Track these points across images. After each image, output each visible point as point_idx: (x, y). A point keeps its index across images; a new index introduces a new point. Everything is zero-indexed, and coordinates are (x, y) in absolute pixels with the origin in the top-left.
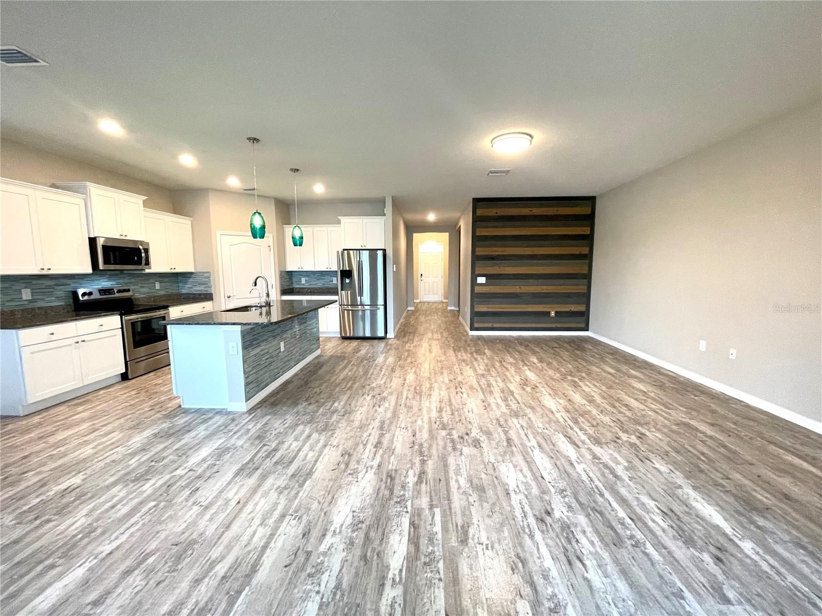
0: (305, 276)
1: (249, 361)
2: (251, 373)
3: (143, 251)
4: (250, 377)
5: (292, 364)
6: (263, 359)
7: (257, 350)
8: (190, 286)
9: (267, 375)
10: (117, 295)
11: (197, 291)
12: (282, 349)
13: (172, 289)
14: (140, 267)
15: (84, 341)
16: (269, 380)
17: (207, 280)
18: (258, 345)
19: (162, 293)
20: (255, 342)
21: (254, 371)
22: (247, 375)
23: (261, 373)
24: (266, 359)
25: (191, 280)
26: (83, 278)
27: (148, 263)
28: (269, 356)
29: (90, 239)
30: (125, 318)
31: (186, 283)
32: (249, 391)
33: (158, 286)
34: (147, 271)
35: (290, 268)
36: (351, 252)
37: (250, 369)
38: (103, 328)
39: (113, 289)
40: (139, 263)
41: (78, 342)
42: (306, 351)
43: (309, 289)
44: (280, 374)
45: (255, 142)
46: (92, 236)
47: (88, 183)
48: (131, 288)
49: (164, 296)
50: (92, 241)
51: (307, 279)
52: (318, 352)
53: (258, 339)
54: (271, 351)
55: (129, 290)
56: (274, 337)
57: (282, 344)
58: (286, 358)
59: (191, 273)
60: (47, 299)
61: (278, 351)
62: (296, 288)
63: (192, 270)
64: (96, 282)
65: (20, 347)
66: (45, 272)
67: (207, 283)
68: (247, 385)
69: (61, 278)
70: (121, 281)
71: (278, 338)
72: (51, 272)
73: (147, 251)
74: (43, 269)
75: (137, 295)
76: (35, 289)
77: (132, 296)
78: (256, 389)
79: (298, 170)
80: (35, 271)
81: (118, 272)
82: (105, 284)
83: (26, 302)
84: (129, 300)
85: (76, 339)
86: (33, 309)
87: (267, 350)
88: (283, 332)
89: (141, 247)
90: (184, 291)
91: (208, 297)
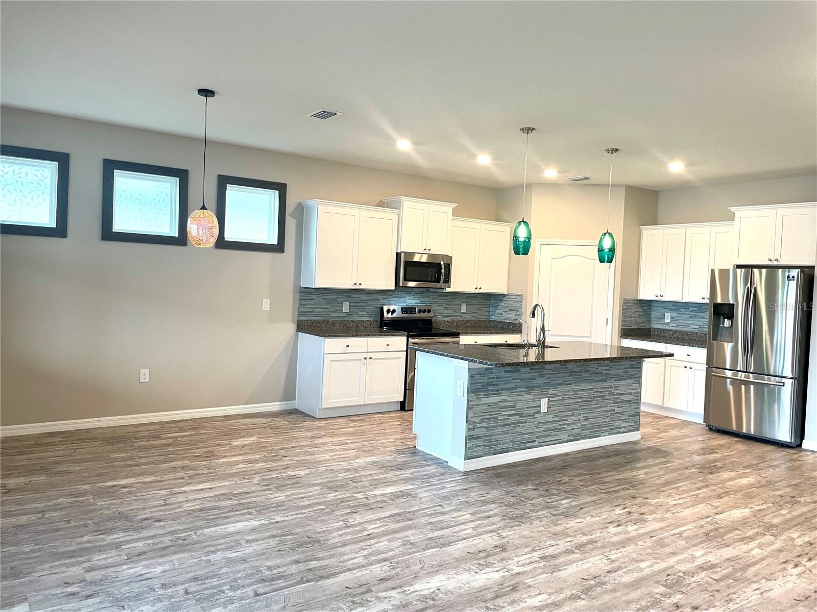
0: (671, 310)
1: (476, 409)
2: (478, 425)
3: (443, 267)
4: (477, 430)
5: (564, 437)
6: (503, 413)
7: (495, 399)
8: (501, 312)
9: (508, 437)
10: (417, 315)
11: (507, 319)
12: (544, 409)
13: (480, 314)
14: (438, 285)
15: (371, 358)
16: (511, 445)
17: (519, 305)
18: (497, 393)
19: (468, 317)
20: (491, 388)
21: (485, 425)
22: (471, 426)
23: (497, 430)
24: (509, 415)
25: (502, 304)
26: (392, 295)
27: (447, 280)
28: (514, 412)
29: (397, 253)
30: (411, 340)
31: (496, 307)
32: (473, 448)
33: (464, 308)
34: (448, 290)
35: (645, 294)
37: (479, 419)
38: (390, 348)
39: (415, 308)
40: (438, 280)
41: (365, 359)
42: (599, 426)
43: (675, 332)
44: (535, 444)
45: (530, 132)
46: (399, 252)
47: (403, 198)
48: (434, 308)
49: (469, 321)
50: (398, 255)
51: (675, 314)
52: (634, 436)
53: (498, 385)
54: (519, 406)
55: (429, 311)
56: (530, 389)
57: (544, 403)
58: (551, 426)
59: (503, 295)
60: (360, 313)
61: (536, 410)
62: (655, 329)
63: (504, 291)
64: (402, 300)
65: (324, 354)
66: (357, 287)
67: (517, 310)
68: (469, 438)
69: (374, 293)
70: (426, 300)
71: (536, 391)
72: (362, 287)
73: (448, 267)
74: (355, 284)
75: (440, 317)
76: (352, 302)
77: (432, 317)
78: (486, 450)
79: (617, 150)
80: (349, 286)
81: (424, 290)
82: (411, 302)
83: (345, 315)
84: (428, 323)
85: (365, 355)
86: (348, 322)
87: (512, 403)
88: (548, 385)
89: (442, 263)
90: (494, 318)
91: (516, 328)
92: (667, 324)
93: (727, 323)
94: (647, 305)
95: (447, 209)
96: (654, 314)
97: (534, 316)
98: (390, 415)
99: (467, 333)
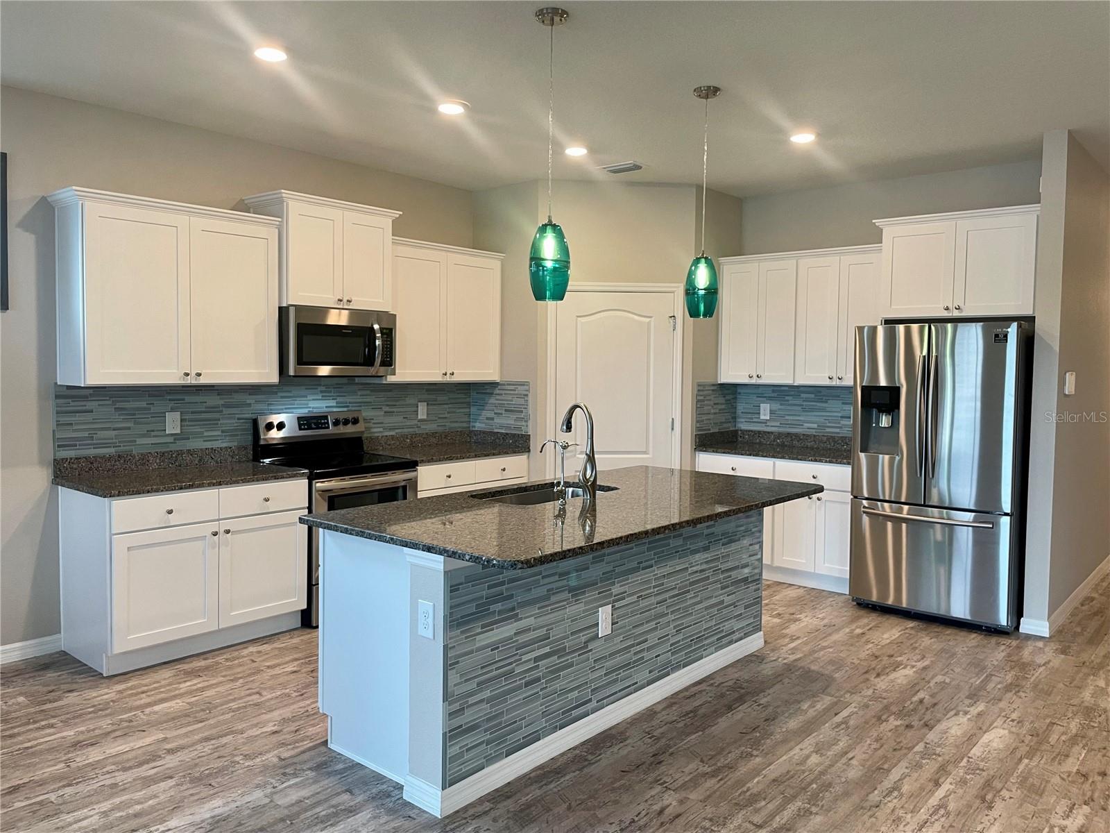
0: (770, 399)
1: (466, 663)
2: (471, 700)
3: (378, 335)
4: (467, 712)
5: (644, 675)
6: (525, 658)
7: (505, 631)
8: (490, 414)
9: (537, 707)
10: (332, 429)
11: (501, 427)
12: (604, 629)
13: (452, 420)
14: (372, 371)
15: (228, 532)
16: (543, 723)
17: (522, 401)
18: (511, 615)
19: (431, 427)
20: (498, 607)
21: (487, 694)
22: (456, 706)
23: (512, 700)
24: (537, 659)
25: (492, 401)
26: (276, 393)
27: (388, 361)
28: (547, 650)
29: (280, 308)
30: (319, 485)
31: (482, 407)
32: (461, 755)
33: (422, 411)
34: (391, 379)
35: (729, 374)
36: (915, 327)
37: (473, 685)
38: (271, 506)
39: (326, 417)
40: (369, 361)
41: (215, 534)
42: (700, 639)
43: (780, 435)
44: (589, 706)
45: (557, 19)
46: (285, 305)
47: (285, 193)
48: (366, 413)
49: (434, 434)
50: (283, 312)
51: (776, 406)
52: (754, 643)
53: (511, 597)
54: (556, 633)
55: (355, 421)
56: (576, 592)
57: (604, 615)
58: (619, 659)
59: (493, 385)
60: (206, 434)
61: (591, 632)
62: (744, 432)
63: (495, 378)
64: (298, 402)
65: (111, 535)
66: (191, 381)
67: (520, 411)
68: (451, 736)
69: (236, 392)
70: (348, 399)
71: (591, 595)
72: (203, 380)
73: (388, 334)
74: (187, 375)
75: (377, 431)
76: (187, 413)
77: (363, 432)
78: (490, 750)
79: (716, 90)
81: (345, 380)
82: (316, 405)
83: (171, 439)
84: (356, 443)
85: (214, 527)
86: (180, 453)
87: (543, 632)
88: (609, 577)
89: (376, 327)
90: (478, 426)
91: (517, 443)
92: (765, 422)
93: (885, 421)
94: (731, 391)
95: (380, 221)
96: (741, 407)
97: (569, 428)
98: (277, 645)
99: (431, 461)
